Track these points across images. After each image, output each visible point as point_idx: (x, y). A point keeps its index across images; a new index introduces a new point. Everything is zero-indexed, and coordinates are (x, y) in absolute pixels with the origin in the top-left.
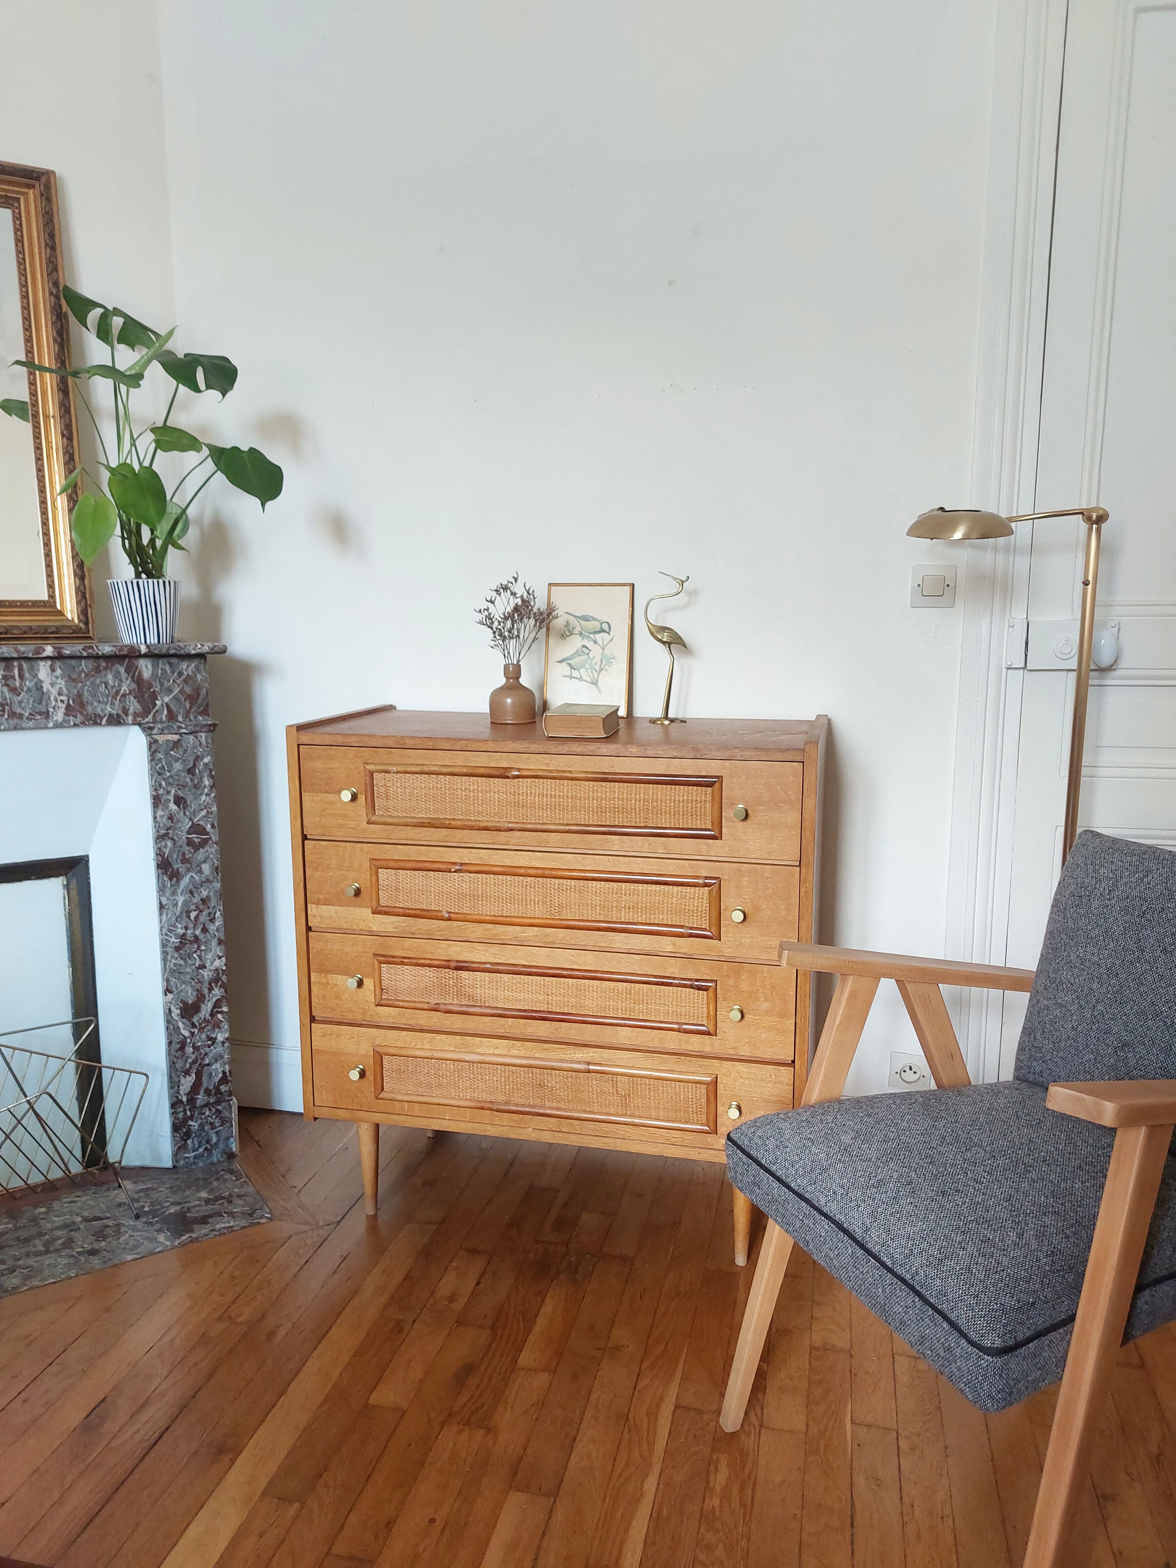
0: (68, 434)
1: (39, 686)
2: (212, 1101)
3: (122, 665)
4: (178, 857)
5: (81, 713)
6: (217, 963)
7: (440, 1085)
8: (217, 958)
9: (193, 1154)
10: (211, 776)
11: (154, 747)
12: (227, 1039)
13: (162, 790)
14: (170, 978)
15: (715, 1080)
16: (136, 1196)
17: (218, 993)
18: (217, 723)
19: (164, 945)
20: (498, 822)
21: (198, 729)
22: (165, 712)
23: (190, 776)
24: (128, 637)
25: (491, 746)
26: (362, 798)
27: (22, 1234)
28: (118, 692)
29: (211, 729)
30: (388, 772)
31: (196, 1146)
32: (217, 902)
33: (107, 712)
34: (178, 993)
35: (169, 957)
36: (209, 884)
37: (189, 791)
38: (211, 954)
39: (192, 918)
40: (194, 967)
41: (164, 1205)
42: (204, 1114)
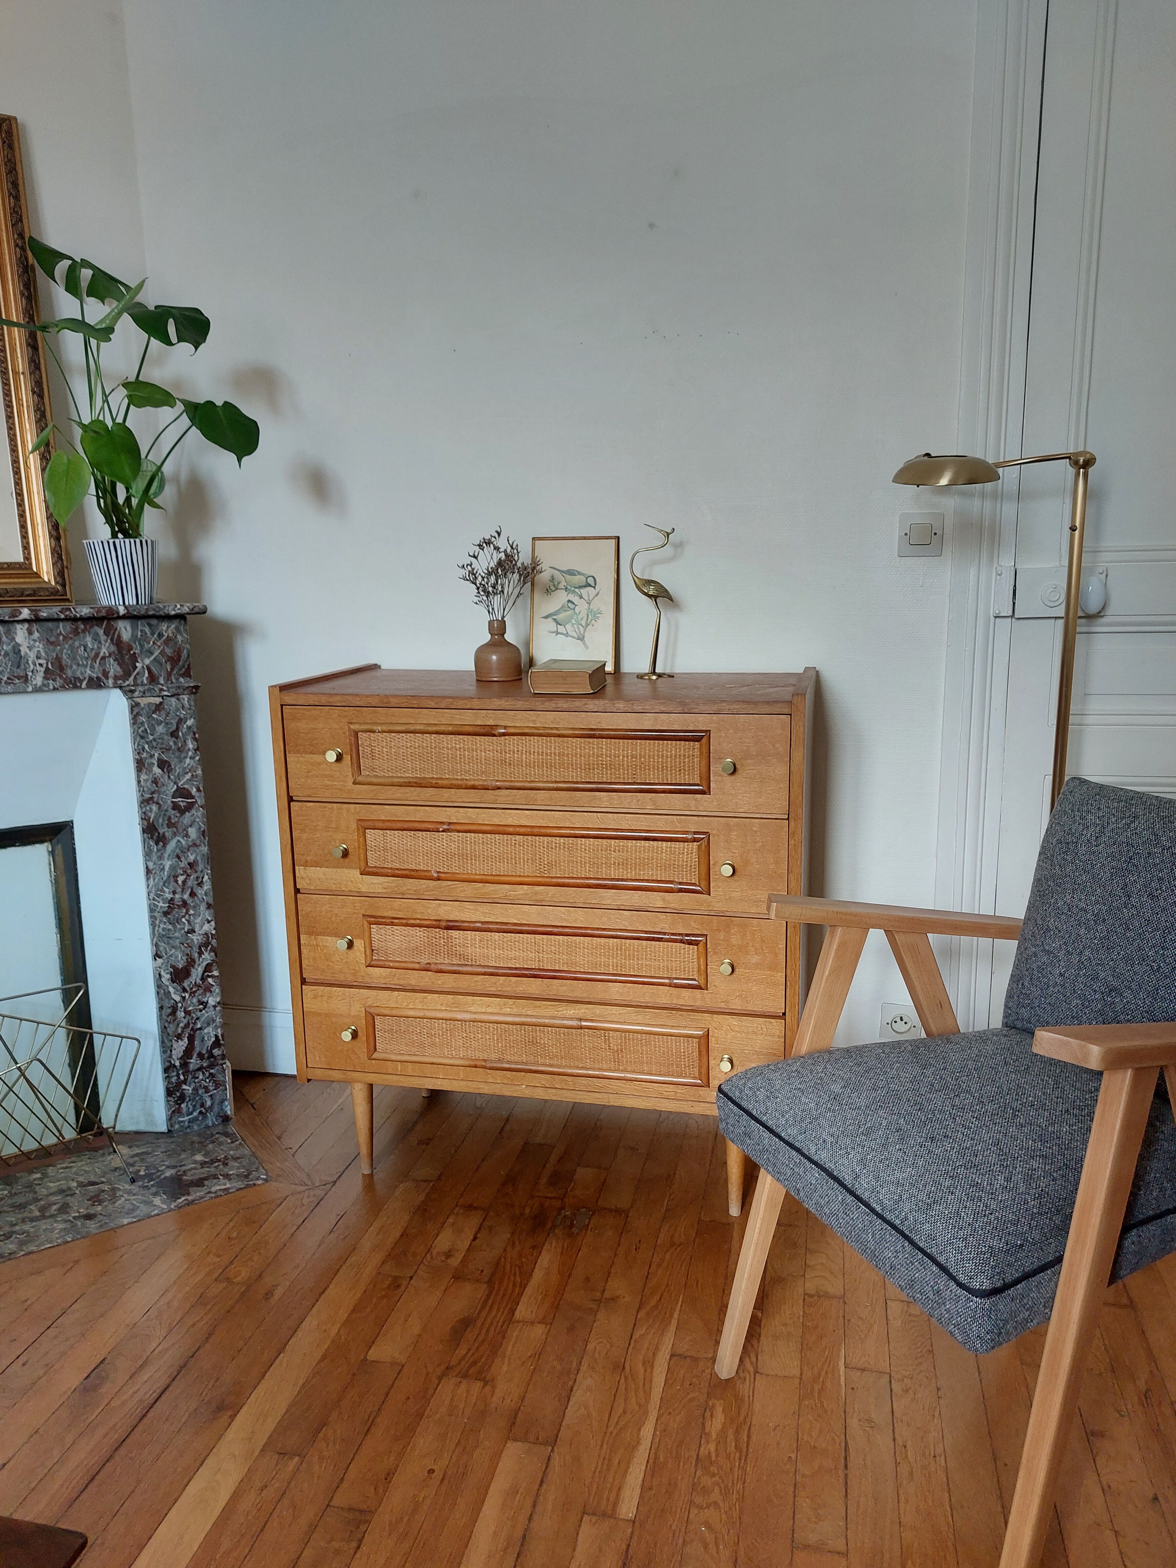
0: (38, 390)
1: (16, 650)
2: (205, 1065)
3: (100, 626)
4: (164, 820)
5: (61, 677)
6: (206, 927)
7: (433, 1044)
8: (206, 923)
9: (187, 1118)
10: (195, 739)
11: (136, 710)
12: (219, 1003)
13: (145, 754)
14: (159, 943)
15: (706, 1033)
16: (131, 1161)
17: (208, 957)
18: (199, 685)
19: (152, 909)
20: (486, 780)
21: (180, 691)
22: (147, 674)
23: (174, 739)
24: (106, 598)
25: (476, 703)
26: (347, 758)
27: (19, 1200)
28: (97, 655)
29: (194, 690)
30: (374, 732)
31: (190, 1110)
32: (205, 866)
33: (86, 675)
34: (168, 958)
35: (157, 922)
36: (195, 848)
37: (173, 754)
38: (200, 918)
39: (180, 882)
40: (183, 931)
41: (160, 1169)
42: (198, 1078)
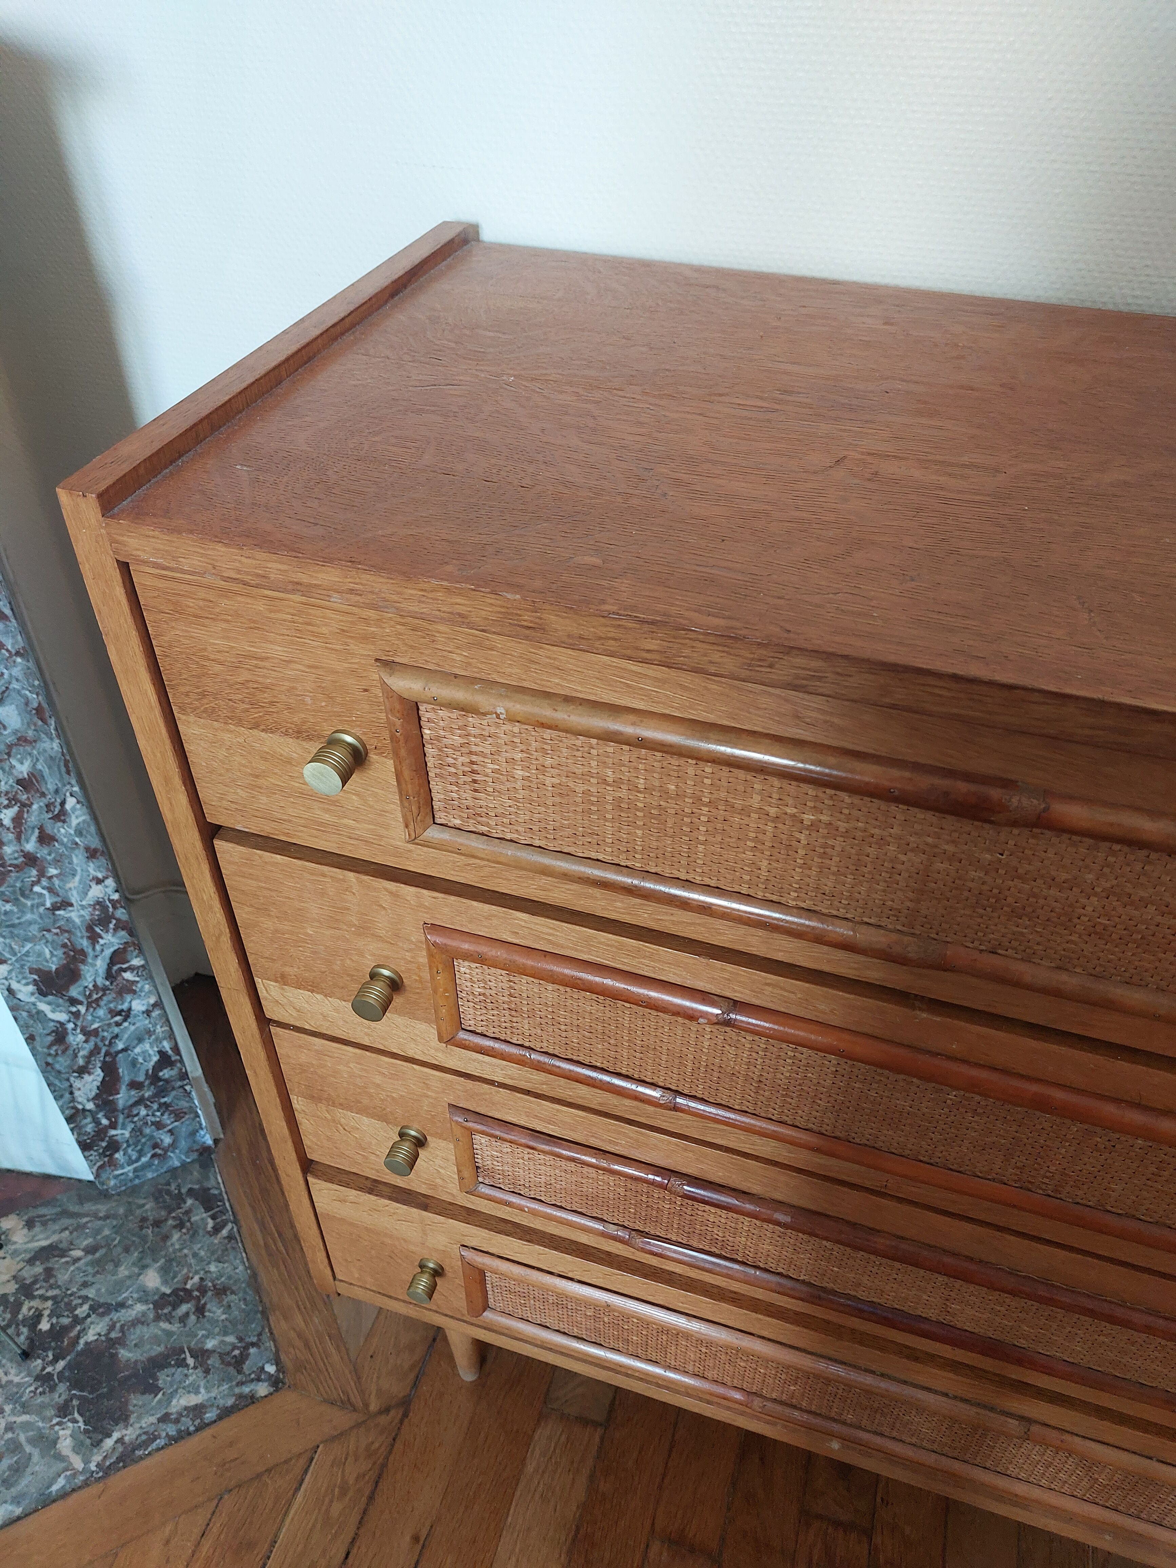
2: (147, 1095)
6: (96, 892)
8: (93, 884)
9: (131, 1168)
12: (154, 1005)
17: (113, 940)
31: (134, 1157)
32: (61, 779)
36: (28, 748)
38: (77, 878)
41: (80, 1312)
42: (138, 1114)
